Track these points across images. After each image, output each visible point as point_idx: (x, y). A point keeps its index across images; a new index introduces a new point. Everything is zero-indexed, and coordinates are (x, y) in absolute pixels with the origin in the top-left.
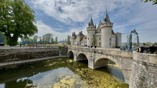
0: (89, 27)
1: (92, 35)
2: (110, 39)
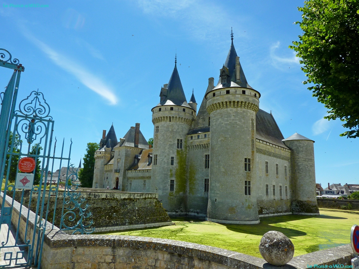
0: (162, 103)
1: (172, 144)
2: (246, 164)
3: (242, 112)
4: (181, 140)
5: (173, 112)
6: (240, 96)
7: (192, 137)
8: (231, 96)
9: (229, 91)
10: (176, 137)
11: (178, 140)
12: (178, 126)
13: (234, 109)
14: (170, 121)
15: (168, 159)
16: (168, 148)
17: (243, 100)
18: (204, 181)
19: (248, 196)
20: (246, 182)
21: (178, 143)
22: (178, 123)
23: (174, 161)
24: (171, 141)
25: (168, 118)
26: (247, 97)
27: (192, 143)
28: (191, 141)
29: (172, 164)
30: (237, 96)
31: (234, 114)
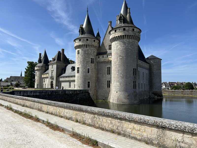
0: (81, 36)
1: (88, 61)
2: (134, 72)
3: (132, 41)
4: (93, 59)
5: (88, 42)
6: (131, 32)
7: (99, 57)
8: (126, 31)
9: (125, 28)
10: (90, 57)
11: (91, 59)
12: (91, 51)
13: (128, 40)
14: (86, 47)
15: (86, 70)
16: (86, 63)
17: (133, 35)
18: (107, 82)
19: (135, 89)
20: (134, 82)
21: (91, 61)
22: (91, 48)
23: (89, 71)
24: (87, 59)
25: (85, 46)
26: (135, 32)
27: (99, 60)
28: (99, 59)
29: (88, 72)
30: (130, 32)
31: (128, 43)
